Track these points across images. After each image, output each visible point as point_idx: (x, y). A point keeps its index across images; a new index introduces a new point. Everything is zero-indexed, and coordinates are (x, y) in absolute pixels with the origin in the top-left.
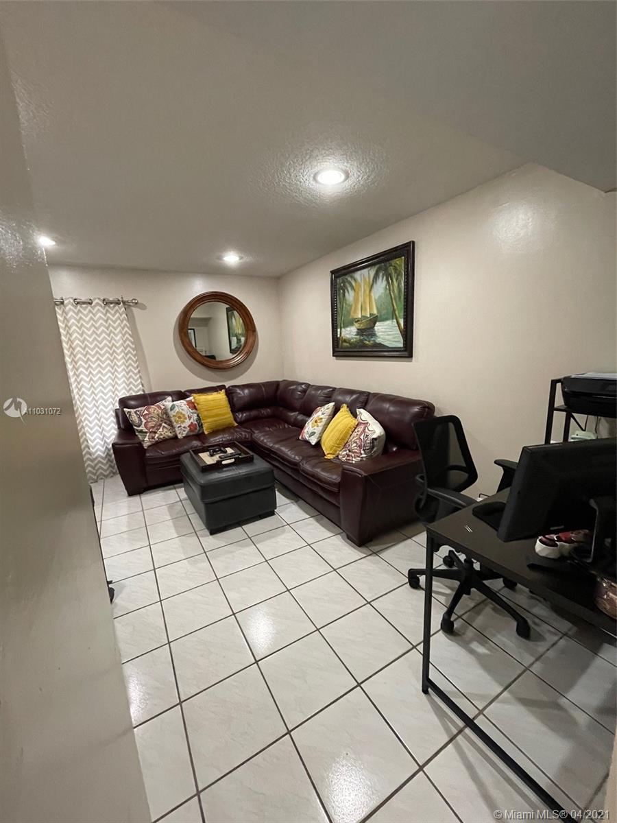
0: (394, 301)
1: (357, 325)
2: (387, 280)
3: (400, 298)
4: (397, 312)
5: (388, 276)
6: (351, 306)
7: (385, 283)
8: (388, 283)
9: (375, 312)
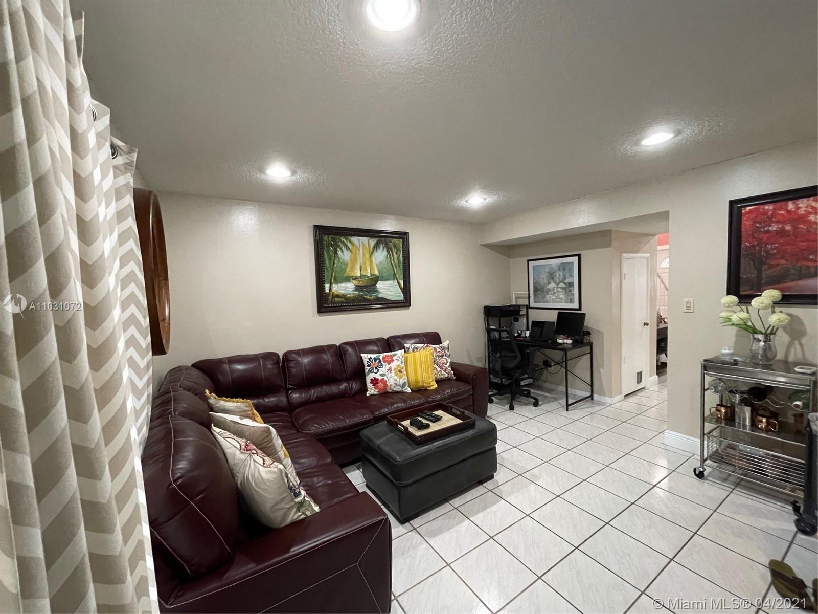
0: (394, 268)
1: (355, 282)
2: (388, 251)
3: (399, 266)
4: (397, 276)
5: (389, 250)
6: (346, 265)
7: (385, 253)
8: (389, 253)
9: (377, 273)
